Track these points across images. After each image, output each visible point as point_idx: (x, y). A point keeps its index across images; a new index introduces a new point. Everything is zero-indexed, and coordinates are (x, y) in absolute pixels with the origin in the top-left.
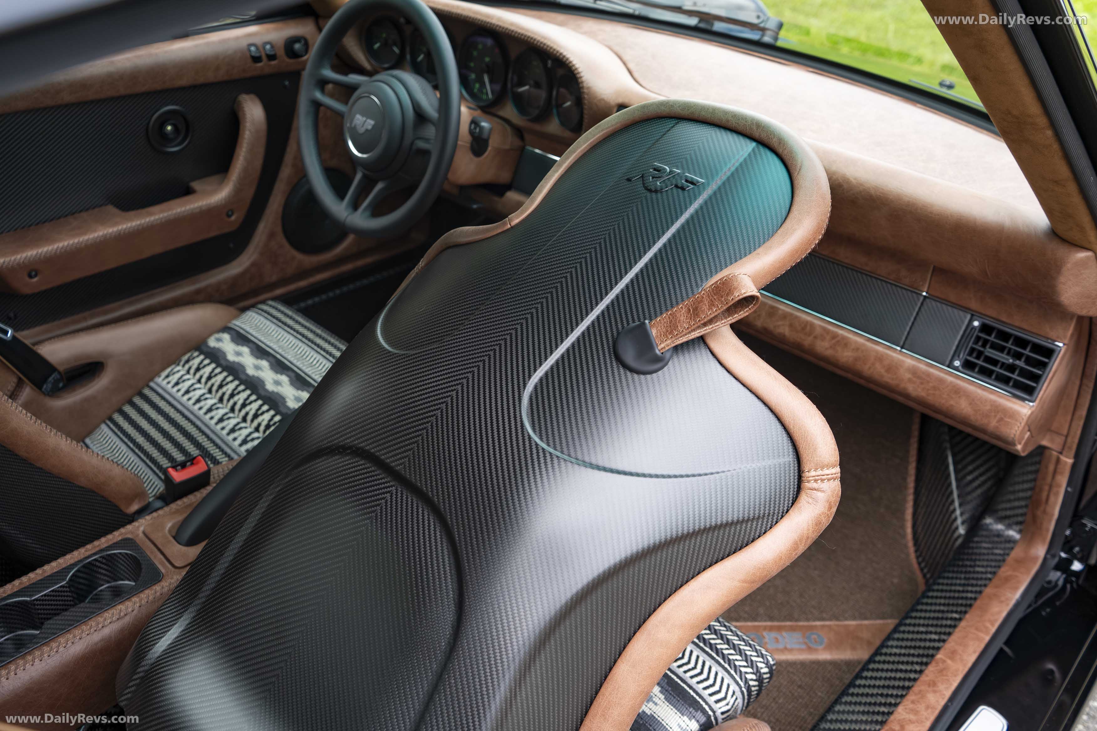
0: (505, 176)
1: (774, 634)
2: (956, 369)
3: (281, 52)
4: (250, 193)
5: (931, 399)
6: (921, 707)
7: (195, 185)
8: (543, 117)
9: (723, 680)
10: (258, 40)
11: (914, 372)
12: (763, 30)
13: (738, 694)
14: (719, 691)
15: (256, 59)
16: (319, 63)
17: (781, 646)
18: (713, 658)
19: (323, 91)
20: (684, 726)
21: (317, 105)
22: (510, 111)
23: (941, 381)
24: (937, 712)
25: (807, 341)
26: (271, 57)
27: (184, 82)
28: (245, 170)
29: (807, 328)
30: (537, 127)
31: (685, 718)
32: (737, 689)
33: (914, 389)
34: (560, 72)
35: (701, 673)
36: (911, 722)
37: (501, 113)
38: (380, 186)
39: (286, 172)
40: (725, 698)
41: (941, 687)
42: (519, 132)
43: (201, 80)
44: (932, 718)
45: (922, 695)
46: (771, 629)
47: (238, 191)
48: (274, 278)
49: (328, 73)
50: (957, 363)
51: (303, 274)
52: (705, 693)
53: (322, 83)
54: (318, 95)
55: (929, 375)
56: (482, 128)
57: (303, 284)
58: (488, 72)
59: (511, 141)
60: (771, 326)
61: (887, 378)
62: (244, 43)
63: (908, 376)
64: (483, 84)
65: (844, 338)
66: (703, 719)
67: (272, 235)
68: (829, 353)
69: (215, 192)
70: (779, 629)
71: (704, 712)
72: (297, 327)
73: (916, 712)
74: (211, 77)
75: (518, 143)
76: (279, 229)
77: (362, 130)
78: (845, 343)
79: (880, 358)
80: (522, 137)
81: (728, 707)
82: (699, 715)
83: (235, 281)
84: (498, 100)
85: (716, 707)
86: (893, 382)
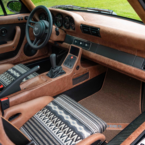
0: (63, 40)
1: (111, 125)
2: (142, 69)
3: (24, 19)
4: (17, 44)
5: (138, 75)
6: (136, 134)
7: (7, 42)
8: (69, 28)
9: (96, 126)
10: (20, 17)
11: (134, 70)
12: (109, 12)
13: (99, 129)
14: (95, 128)
15: (19, 20)
16: (29, 19)
17: (113, 127)
18: (94, 122)
19: (30, 24)
20: (87, 134)
21: (29, 27)
22: (63, 28)
23: (139, 71)
24: (139, 135)
25: (115, 66)
26: (22, 20)
27: (6, 23)
28: (16, 39)
29: (115, 63)
30: (68, 30)
31: (88, 133)
32: (98, 128)
33: (134, 73)
34: (72, 19)
35: (92, 125)
36: (133, 136)
37: (62, 28)
38: (39, 40)
39: (24, 41)
40: (96, 130)
41: (140, 131)
42: (65, 32)
43: (9, 23)
44: (138, 136)
45: (136, 132)
46: (111, 124)
47: (15, 43)
48: (22, 61)
49: (31, 21)
50: (142, 68)
51: (28, 60)
52: (92, 129)
53: (30, 23)
54: (29, 25)
55: (137, 70)
56: (57, 29)
57: (28, 62)
58: (60, 21)
59: (64, 33)
60: (109, 64)
61: (130, 72)
62: (17, 17)
63: (133, 71)
64: (59, 24)
65: (122, 65)
66: (91, 133)
67: (22, 52)
68: (119, 68)
69: (11, 43)
70: (113, 124)
71: (91, 132)
72: (24, 67)
73: (135, 135)
74: (11, 23)
75: (65, 34)
76: (23, 51)
77: (36, 30)
78: (122, 66)
79: (128, 68)
80: (66, 33)
81: (97, 131)
82: (90, 132)
83: (14, 61)
84: (61, 26)
85: (94, 131)
86: (131, 72)
